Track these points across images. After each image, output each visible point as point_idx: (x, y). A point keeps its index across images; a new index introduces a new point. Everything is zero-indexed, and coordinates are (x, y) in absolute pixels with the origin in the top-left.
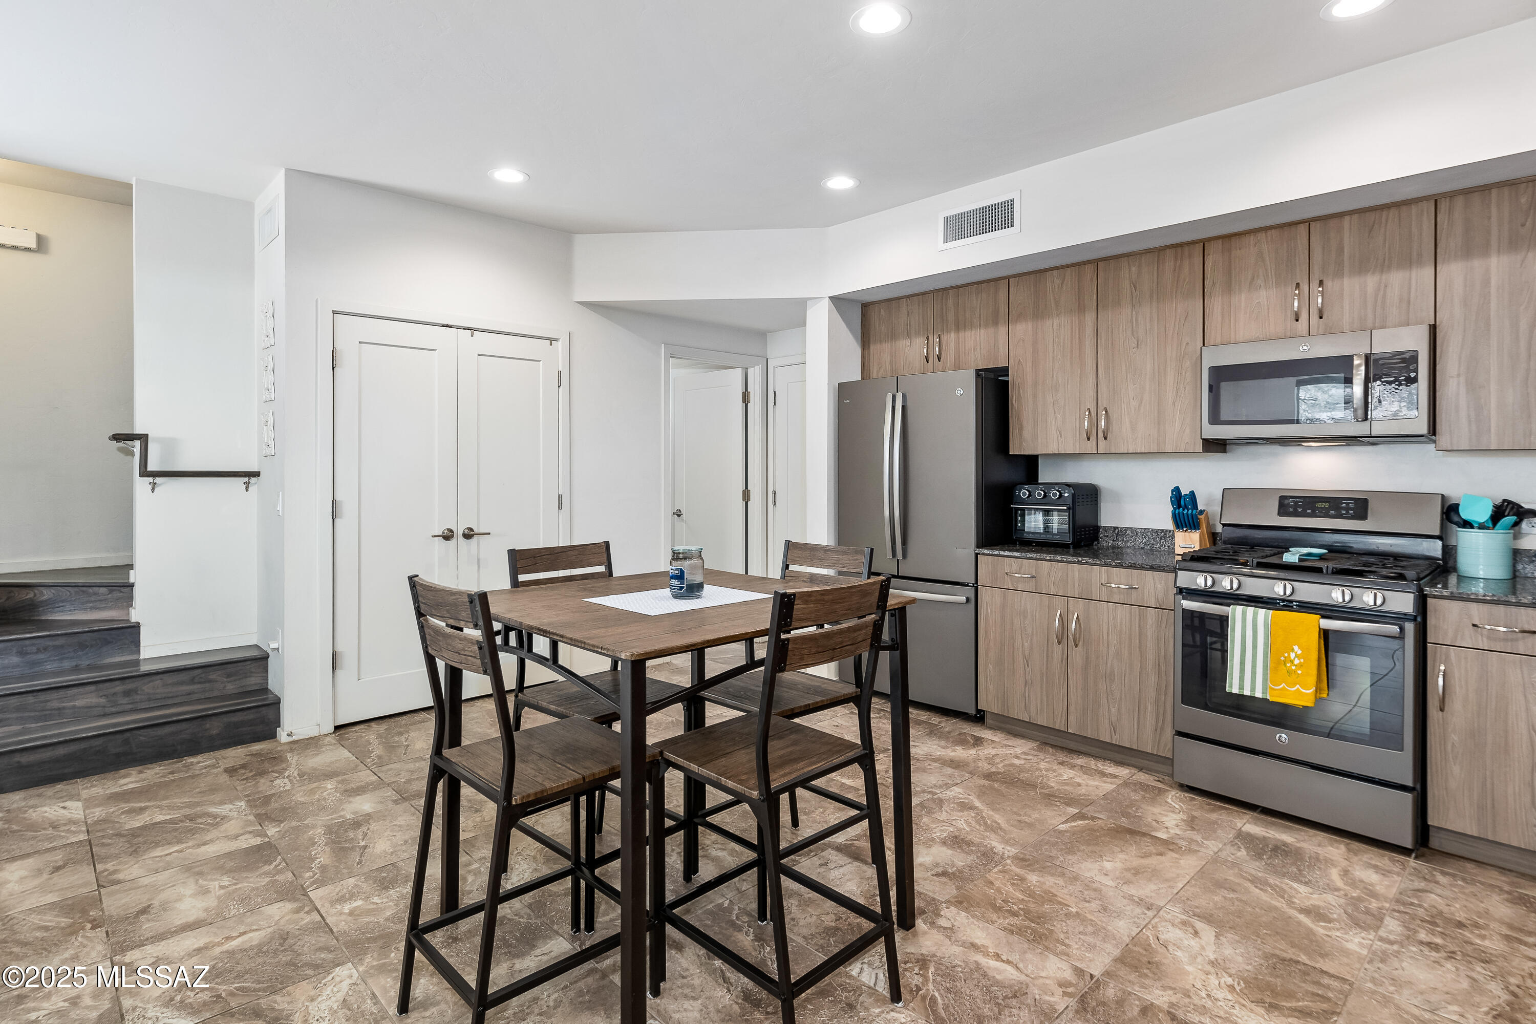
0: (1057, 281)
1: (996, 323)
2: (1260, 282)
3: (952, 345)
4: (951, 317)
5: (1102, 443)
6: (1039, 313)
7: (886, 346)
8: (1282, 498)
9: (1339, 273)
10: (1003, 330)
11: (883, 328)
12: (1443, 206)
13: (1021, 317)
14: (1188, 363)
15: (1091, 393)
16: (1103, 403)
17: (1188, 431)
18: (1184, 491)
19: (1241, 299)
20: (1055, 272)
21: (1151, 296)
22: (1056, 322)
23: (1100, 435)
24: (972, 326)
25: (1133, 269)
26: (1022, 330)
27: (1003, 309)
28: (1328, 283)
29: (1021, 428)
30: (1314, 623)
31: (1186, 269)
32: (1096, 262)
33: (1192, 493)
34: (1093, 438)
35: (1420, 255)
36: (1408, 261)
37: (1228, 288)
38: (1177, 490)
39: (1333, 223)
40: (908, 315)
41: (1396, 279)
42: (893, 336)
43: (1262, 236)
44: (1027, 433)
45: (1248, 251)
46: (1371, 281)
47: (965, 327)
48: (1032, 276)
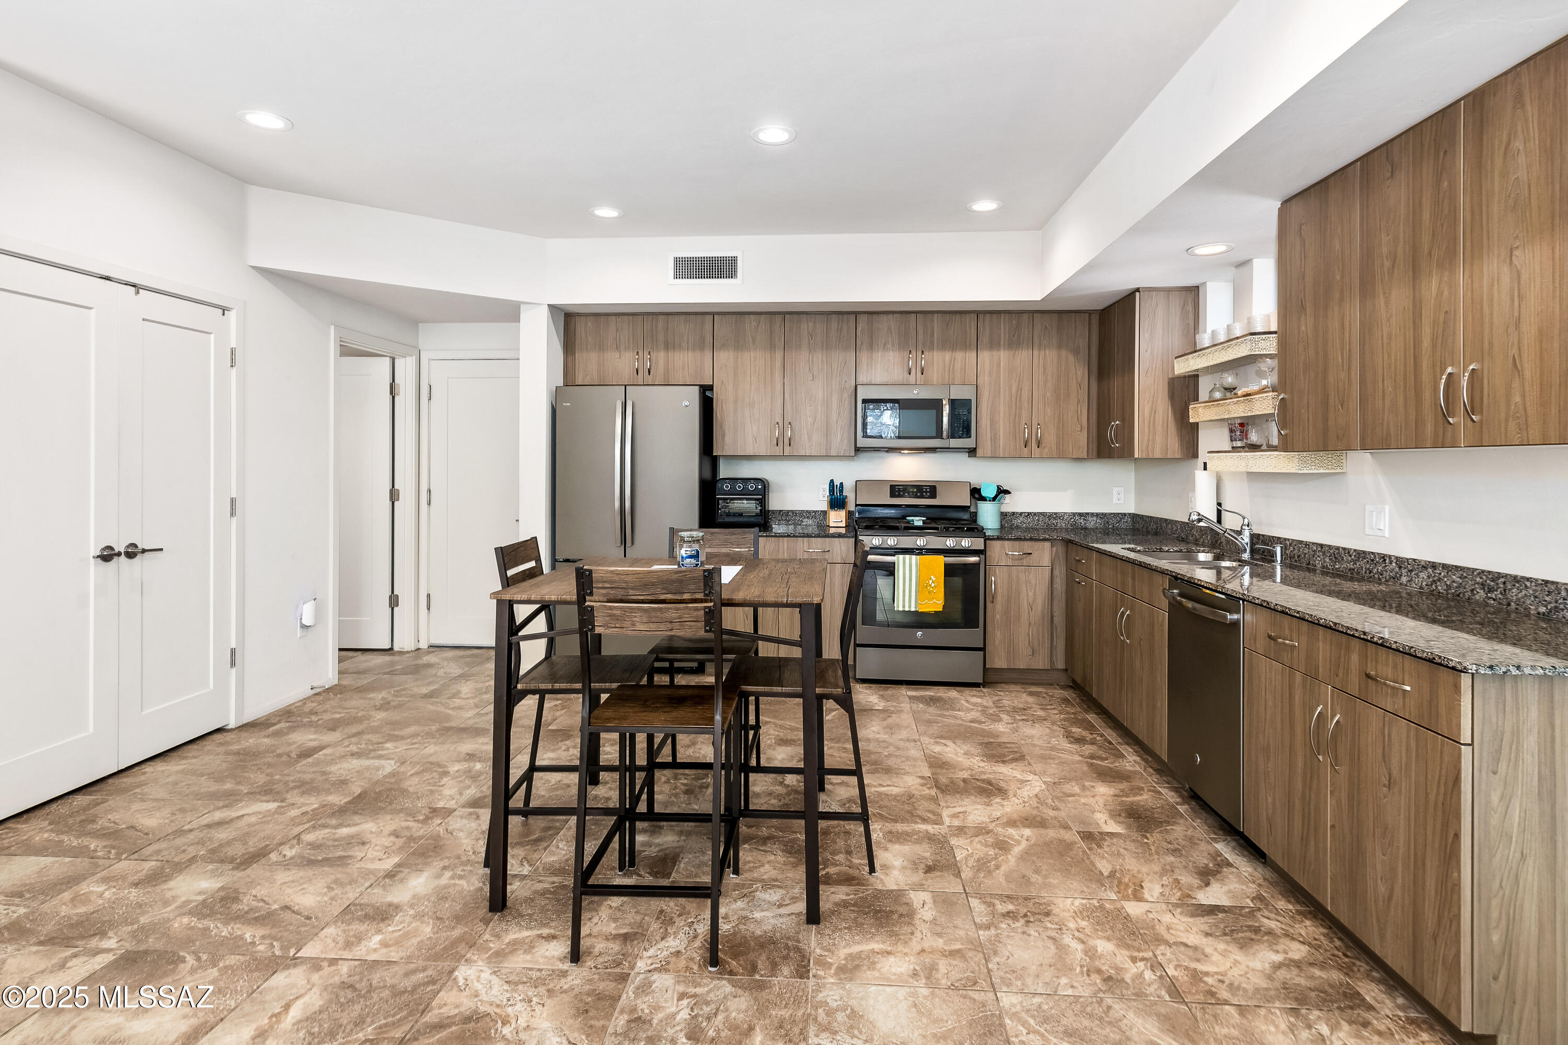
0: (754, 324)
1: (702, 348)
2: (889, 346)
3: (661, 363)
4: (661, 337)
5: (787, 448)
6: (739, 345)
7: (594, 356)
8: (892, 486)
9: (931, 348)
10: (708, 355)
11: (590, 339)
12: (981, 317)
13: (724, 346)
14: (846, 395)
15: (779, 411)
16: (788, 418)
17: (845, 441)
18: (837, 483)
19: (878, 356)
20: (752, 316)
21: (823, 345)
22: (753, 354)
23: (787, 442)
24: (680, 348)
25: (810, 324)
26: (725, 357)
27: (709, 338)
28: (926, 353)
29: (723, 436)
30: (941, 560)
31: (845, 328)
32: (784, 314)
33: (841, 484)
34: (780, 444)
35: (970, 345)
36: (965, 347)
37: (871, 347)
38: (832, 481)
39: (929, 316)
40: (617, 330)
41: (959, 355)
42: (601, 347)
43: (890, 316)
44: (728, 439)
45: (884, 323)
46: (948, 355)
47: (674, 348)
48: (734, 316)
